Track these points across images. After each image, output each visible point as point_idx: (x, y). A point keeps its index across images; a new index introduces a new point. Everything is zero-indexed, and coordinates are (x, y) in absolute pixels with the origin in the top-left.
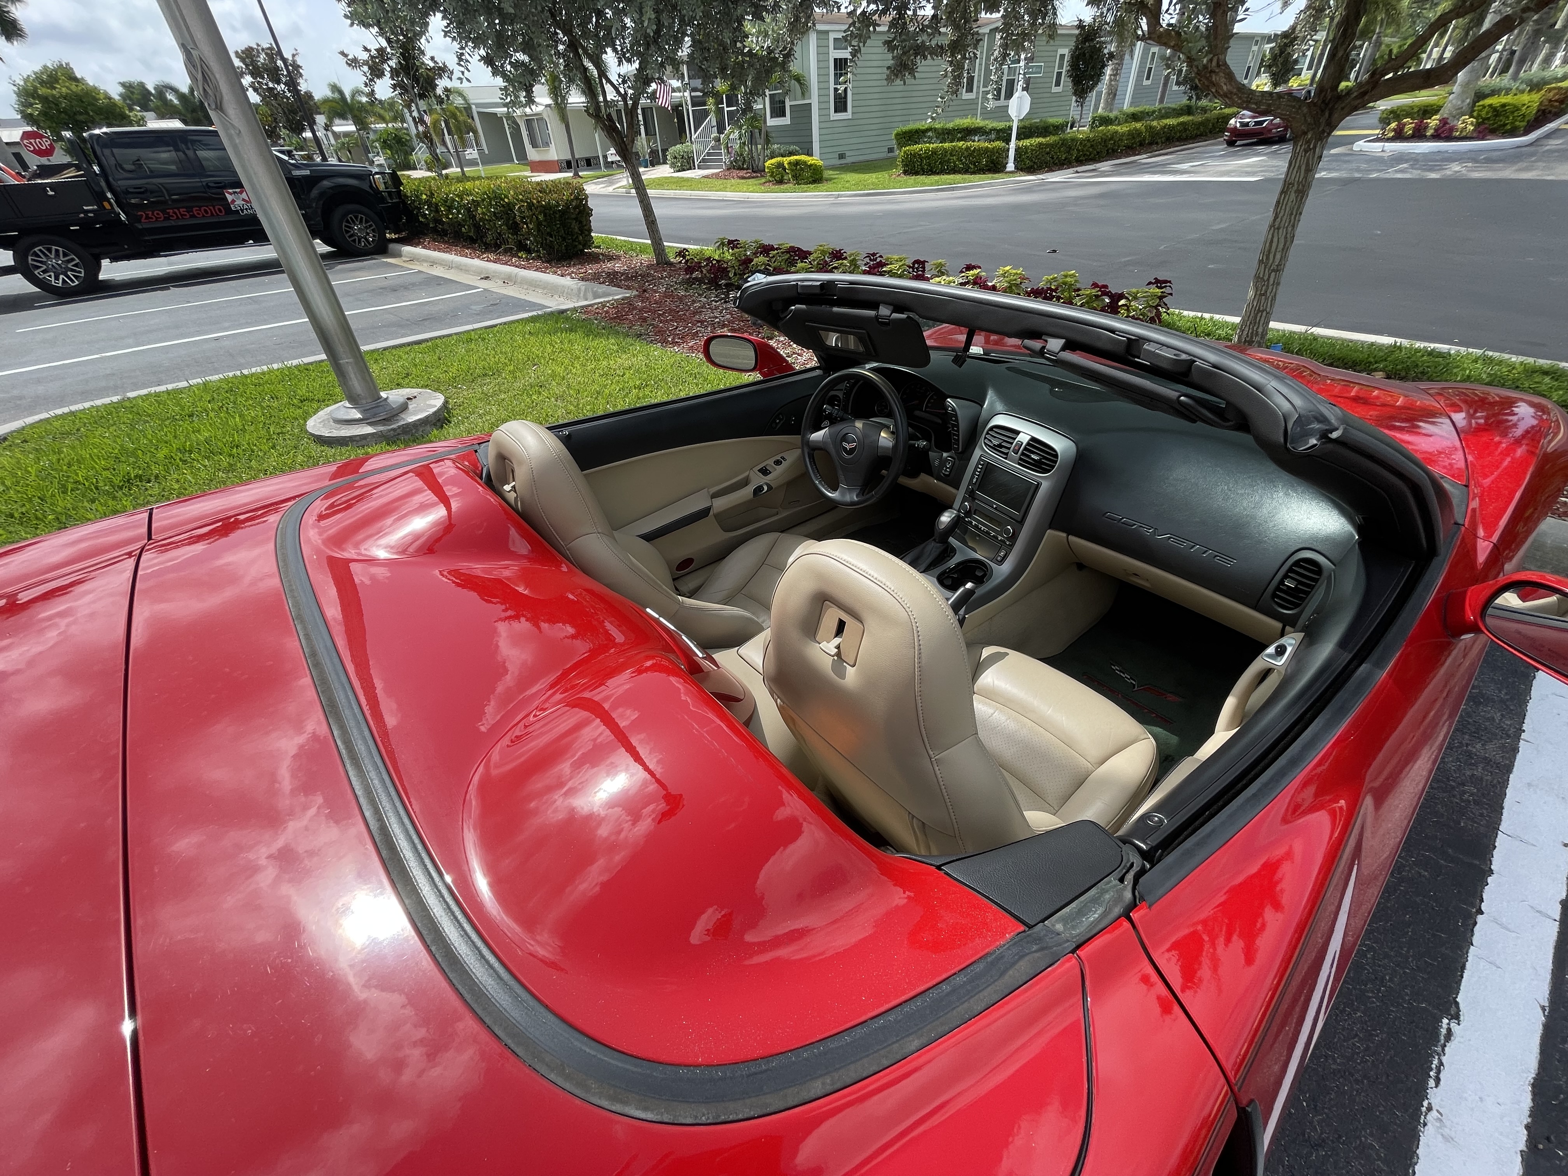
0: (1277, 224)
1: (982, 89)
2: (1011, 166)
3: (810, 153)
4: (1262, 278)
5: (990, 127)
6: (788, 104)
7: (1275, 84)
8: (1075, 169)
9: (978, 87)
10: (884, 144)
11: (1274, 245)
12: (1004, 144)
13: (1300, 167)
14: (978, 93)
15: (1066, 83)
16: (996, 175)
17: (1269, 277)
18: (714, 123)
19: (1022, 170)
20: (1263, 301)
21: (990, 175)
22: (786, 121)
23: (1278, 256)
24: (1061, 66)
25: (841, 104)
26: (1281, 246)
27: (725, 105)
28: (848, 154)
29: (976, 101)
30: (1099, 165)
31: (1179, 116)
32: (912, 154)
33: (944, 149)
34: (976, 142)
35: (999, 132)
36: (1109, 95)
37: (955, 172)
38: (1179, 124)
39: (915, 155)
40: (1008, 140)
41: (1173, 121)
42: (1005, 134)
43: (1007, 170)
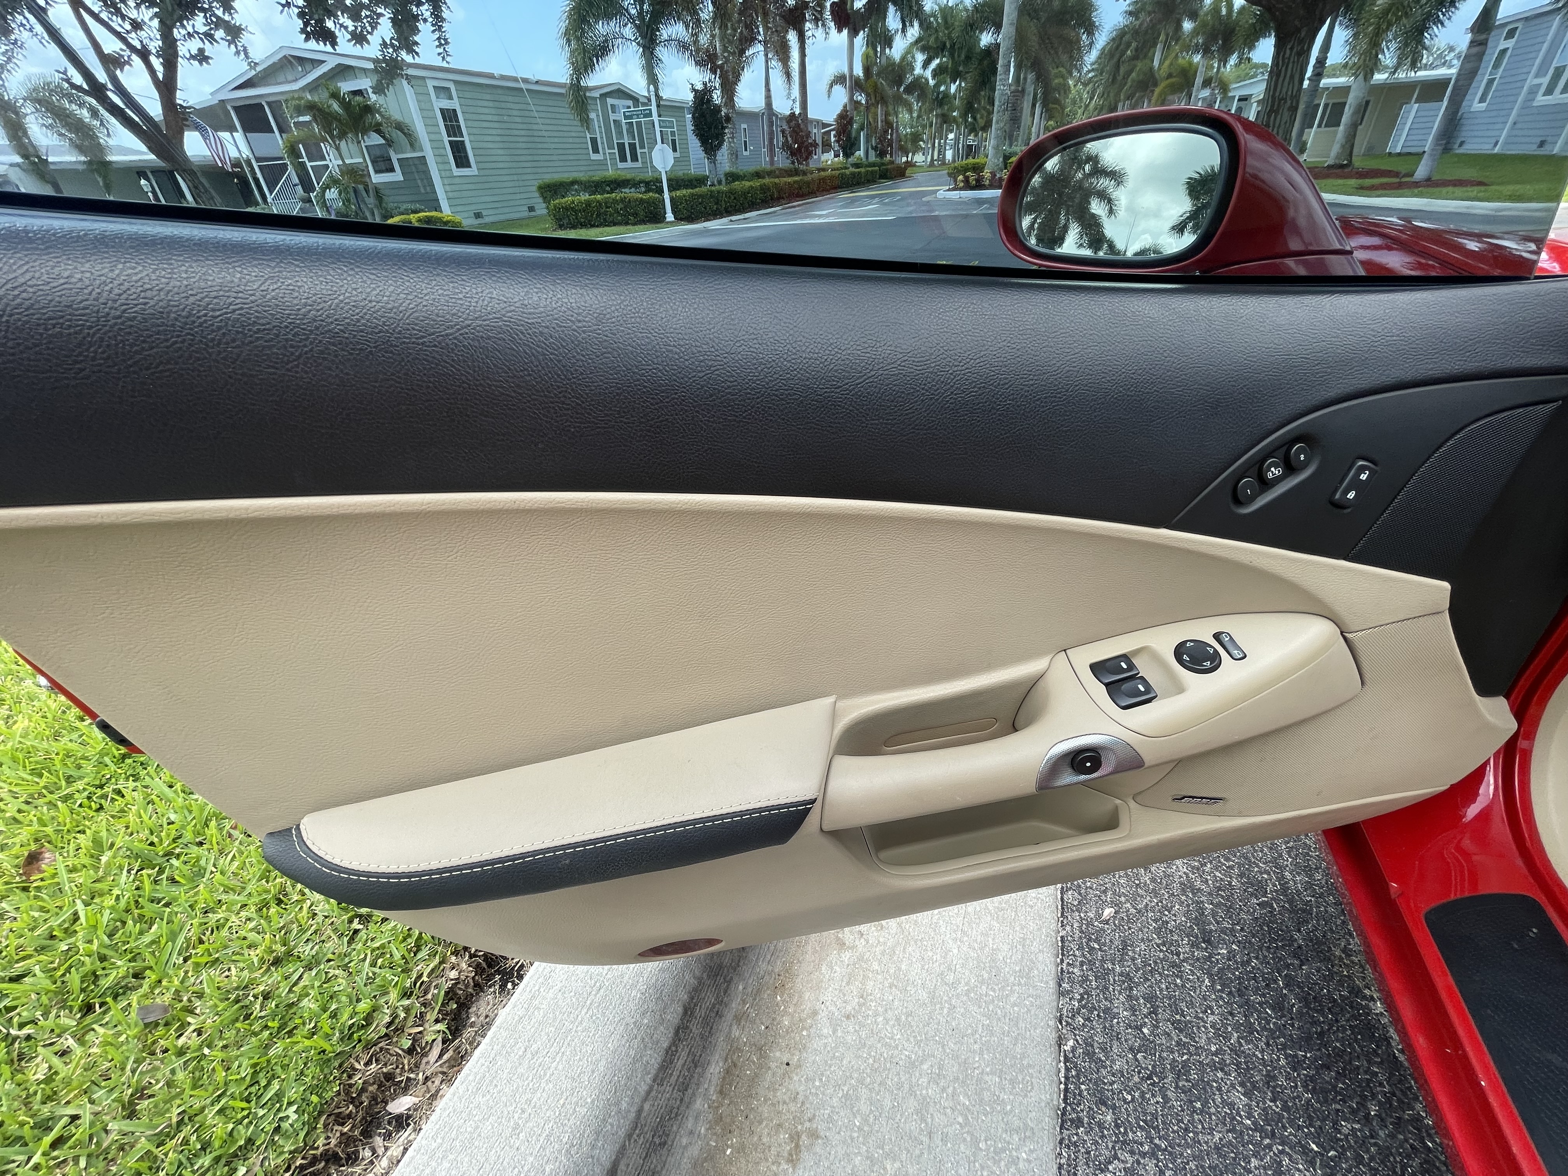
1: (607, 151)
2: (670, 217)
3: (438, 208)
5: (638, 179)
6: (394, 157)
7: (847, 155)
8: (730, 218)
9: (604, 149)
10: (523, 202)
12: (657, 195)
14: (604, 154)
16: (658, 226)
18: (296, 180)
19: (681, 219)
21: (651, 226)
22: (397, 176)
25: (462, 160)
27: (306, 159)
28: (484, 213)
29: (604, 162)
30: (747, 215)
31: (790, 176)
32: (563, 207)
33: (598, 202)
34: (629, 193)
35: (647, 183)
36: (732, 155)
37: (615, 224)
38: (795, 182)
39: (566, 209)
40: (660, 191)
41: (790, 180)
42: (654, 185)
43: (668, 220)
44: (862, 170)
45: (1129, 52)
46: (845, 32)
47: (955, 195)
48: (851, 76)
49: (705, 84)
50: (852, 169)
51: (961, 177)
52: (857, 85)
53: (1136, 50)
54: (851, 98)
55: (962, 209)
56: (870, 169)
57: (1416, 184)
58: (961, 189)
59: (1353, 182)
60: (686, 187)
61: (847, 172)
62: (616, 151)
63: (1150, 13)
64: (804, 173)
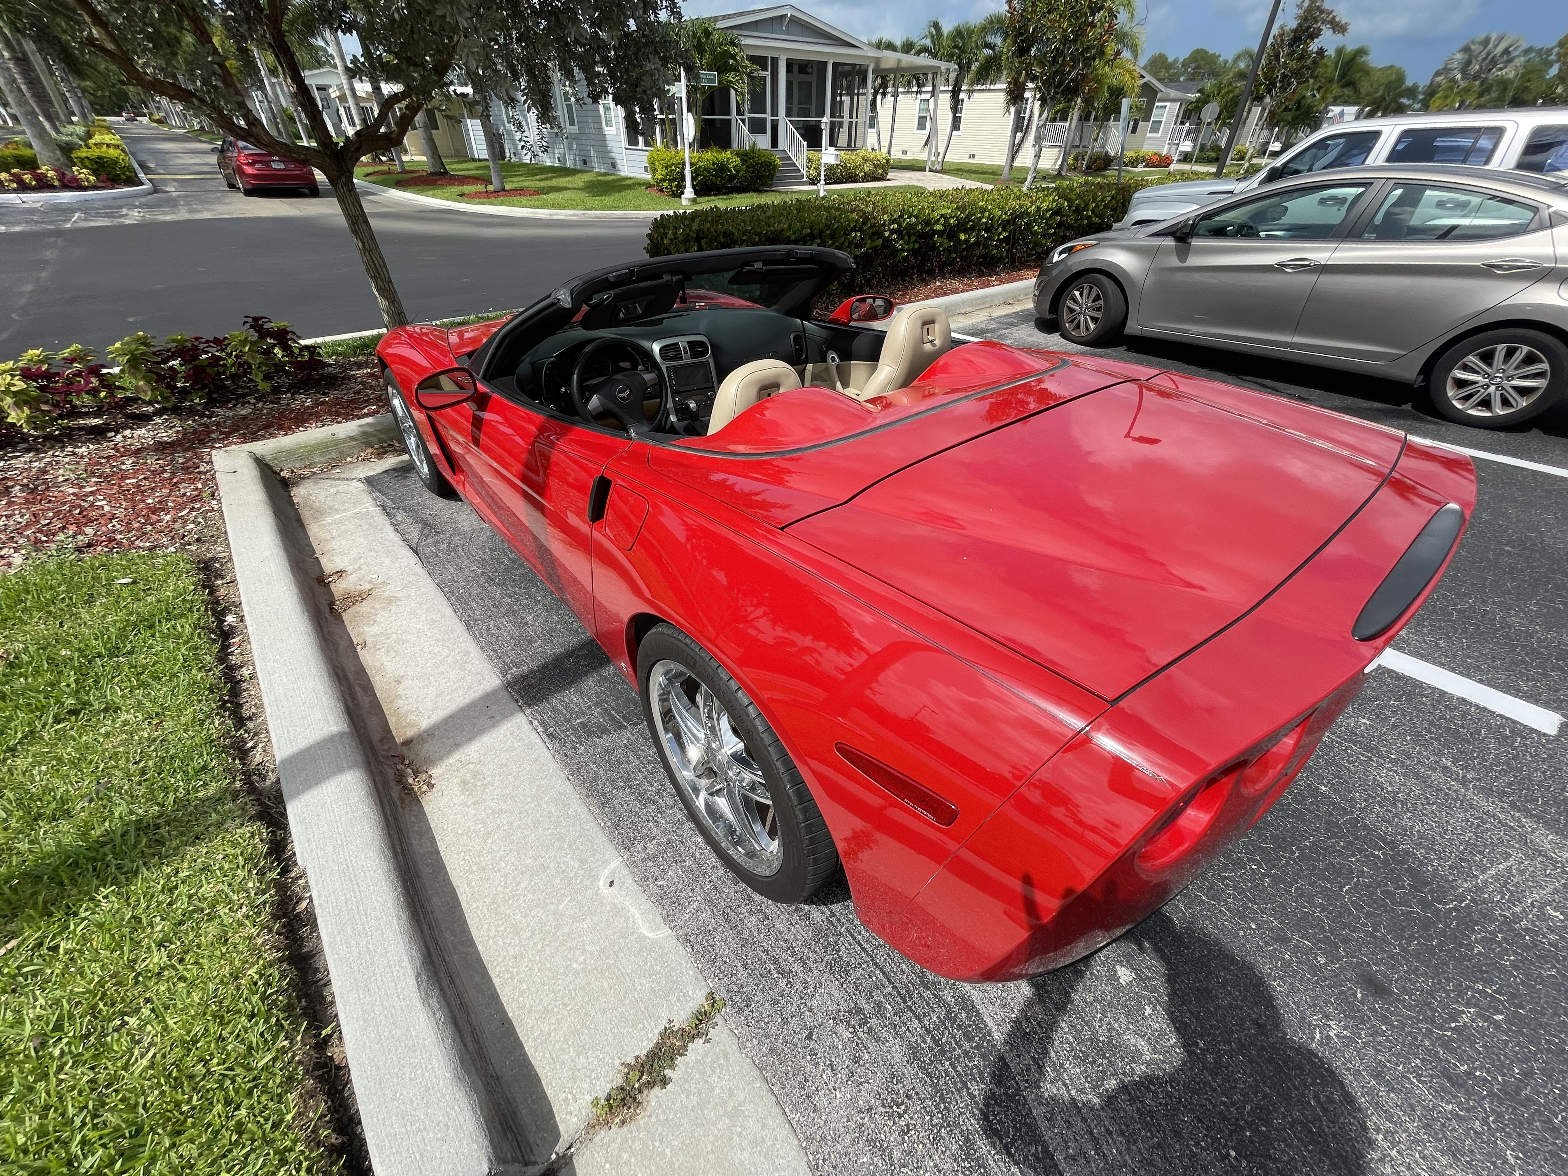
57: (494, 194)
59: (456, 190)
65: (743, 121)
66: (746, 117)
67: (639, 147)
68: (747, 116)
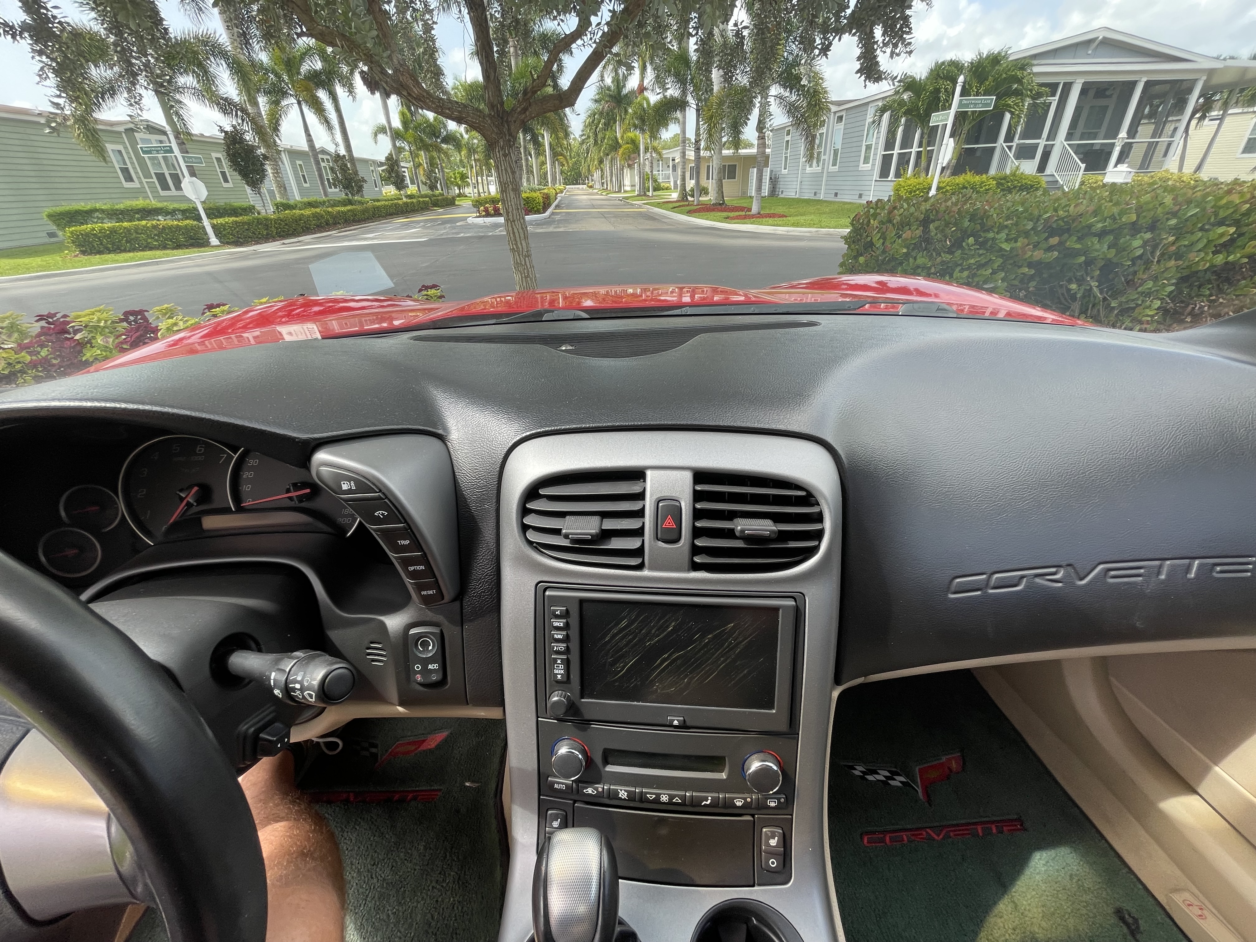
0: (511, 217)
1: (144, 180)
2: (214, 241)
4: (521, 264)
5: (171, 207)
8: (282, 242)
9: (139, 178)
10: (37, 228)
11: (517, 234)
12: (195, 222)
13: (506, 170)
14: (141, 183)
15: (234, 177)
16: (203, 249)
17: (525, 262)
19: (227, 243)
20: (530, 282)
21: (196, 249)
23: (524, 244)
24: (220, 166)
26: (522, 236)
29: (141, 191)
30: (300, 239)
31: (345, 205)
32: (82, 234)
33: (125, 228)
34: (162, 221)
35: (184, 212)
36: (280, 188)
37: (151, 249)
38: (349, 211)
39: (87, 235)
40: (199, 219)
41: (343, 209)
42: (191, 213)
43: (212, 244)
44: (414, 200)
45: (600, 125)
46: (378, 94)
47: (480, 221)
48: (390, 128)
49: (234, 127)
50: (405, 200)
51: (482, 208)
52: (396, 135)
53: (605, 124)
54: (394, 145)
55: (482, 232)
56: (421, 200)
57: (753, 216)
58: (484, 216)
59: (725, 214)
60: (230, 215)
61: (400, 202)
62: (155, 180)
63: (607, 102)
64: (361, 203)
65: (1010, 148)
66: (1014, 145)
67: (889, 179)
68: (1016, 141)
